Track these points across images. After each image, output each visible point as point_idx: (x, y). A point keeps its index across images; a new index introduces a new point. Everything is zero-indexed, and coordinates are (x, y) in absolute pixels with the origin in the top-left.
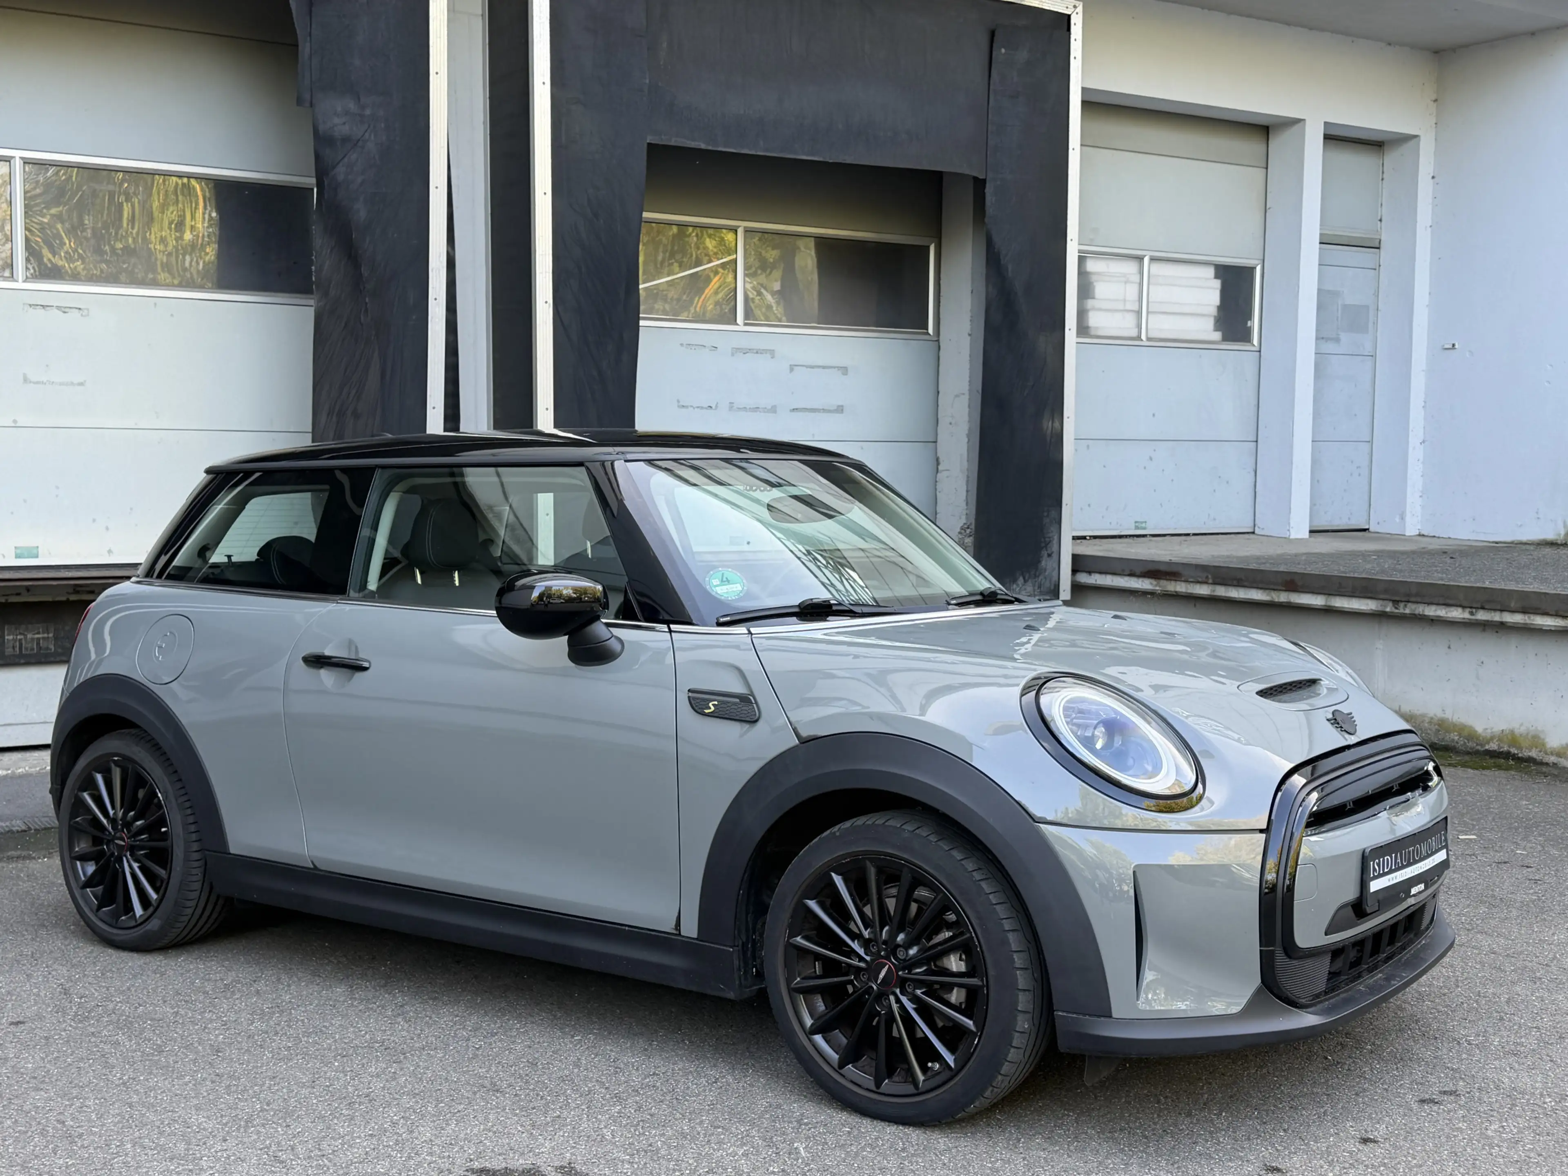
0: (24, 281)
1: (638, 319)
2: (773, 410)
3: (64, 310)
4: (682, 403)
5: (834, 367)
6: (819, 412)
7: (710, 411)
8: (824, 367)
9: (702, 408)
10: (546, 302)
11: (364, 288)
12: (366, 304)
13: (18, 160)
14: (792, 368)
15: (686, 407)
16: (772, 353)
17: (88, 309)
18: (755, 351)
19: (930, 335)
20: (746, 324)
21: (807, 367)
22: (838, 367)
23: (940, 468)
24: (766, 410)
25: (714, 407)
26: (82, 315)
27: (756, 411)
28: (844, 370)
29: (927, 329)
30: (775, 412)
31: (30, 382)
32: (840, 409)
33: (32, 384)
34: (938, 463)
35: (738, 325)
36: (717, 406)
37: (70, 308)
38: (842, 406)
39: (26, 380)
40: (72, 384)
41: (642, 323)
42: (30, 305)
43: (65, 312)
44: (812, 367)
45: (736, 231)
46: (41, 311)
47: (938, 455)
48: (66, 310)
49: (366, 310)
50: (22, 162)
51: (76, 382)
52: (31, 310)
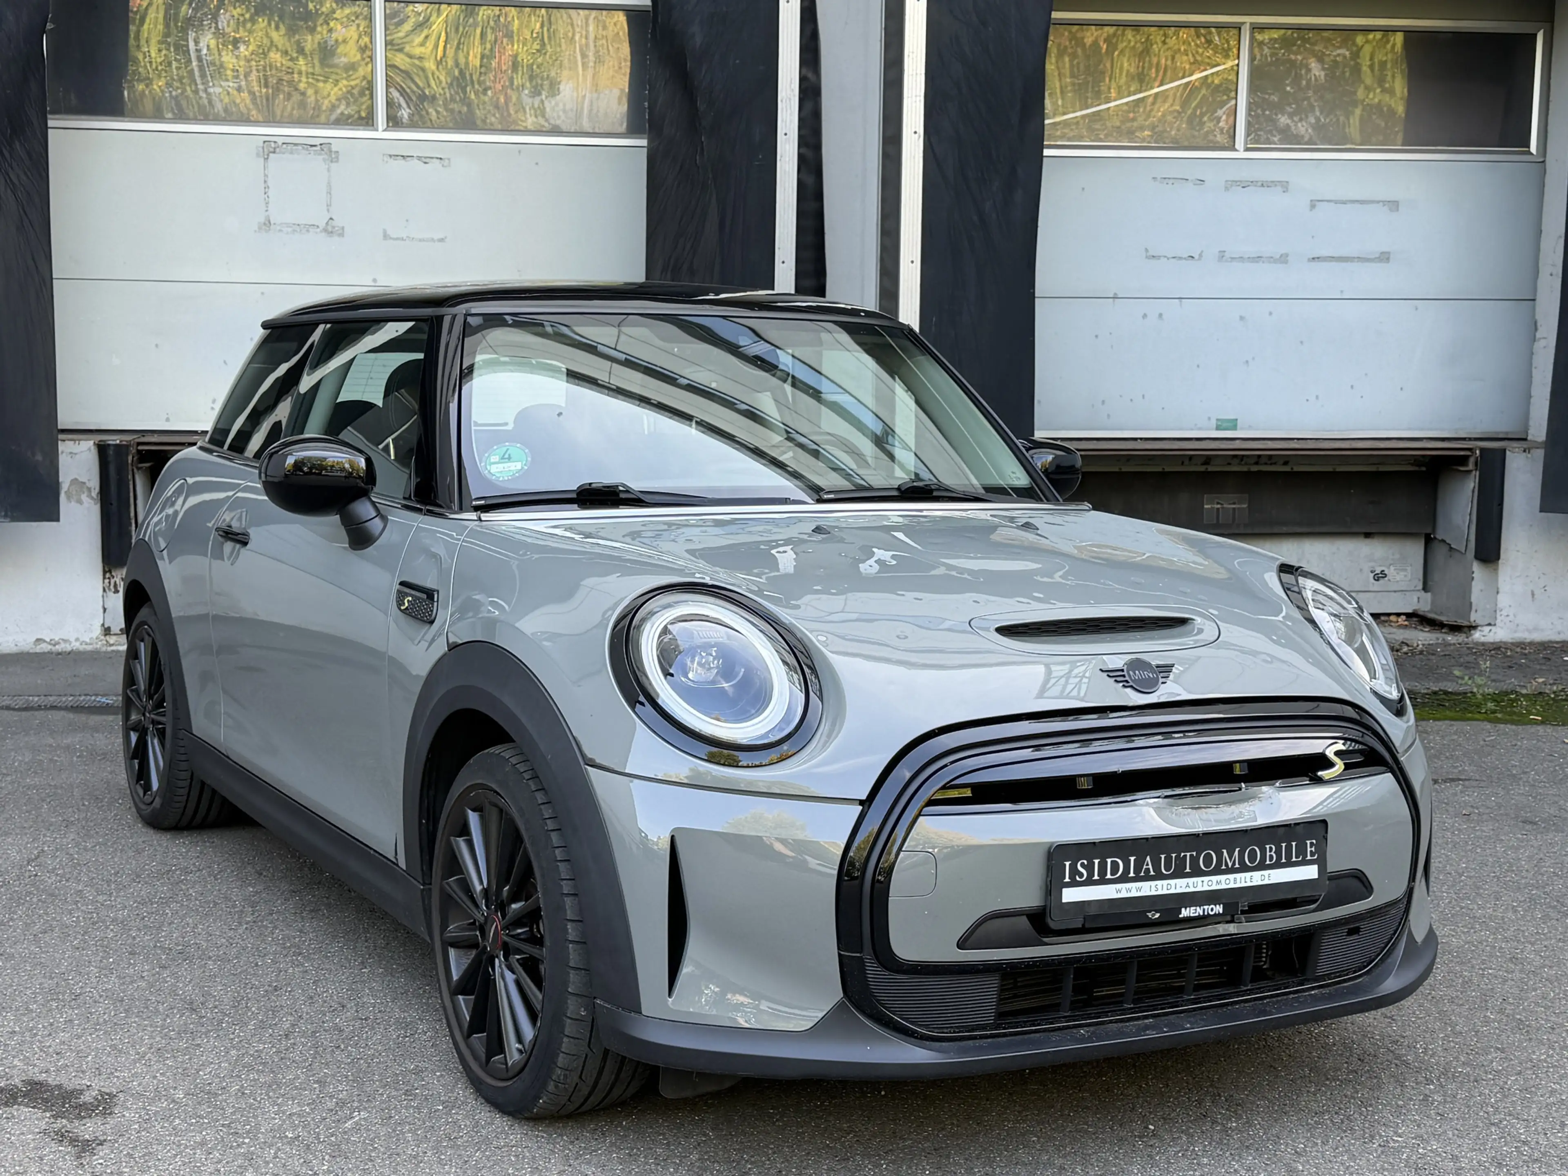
0: (385, 130)
1: (1042, 147)
2: (1283, 259)
3: (425, 160)
4: (1151, 253)
5: (1378, 202)
6: (1352, 261)
7: (1191, 262)
8: (1362, 202)
9: (1180, 258)
10: (915, 133)
11: (700, 124)
12: (702, 142)
14: (1313, 205)
15: (1159, 257)
16: (1285, 186)
17: (449, 159)
18: (1260, 184)
19: (1532, 154)
20: (1247, 150)
21: (1336, 202)
22: (1383, 202)
23: (1538, 335)
24: (1271, 259)
25: (1196, 257)
26: (443, 166)
27: (1257, 262)
28: (1394, 205)
29: (1529, 147)
30: (1286, 262)
31: (391, 238)
32: (1384, 257)
33: (391, 241)
34: (1536, 329)
35: (1236, 150)
36: (1200, 255)
37: (432, 158)
38: (1389, 253)
39: (386, 236)
40: (433, 240)
41: (1046, 152)
42: (390, 156)
43: (425, 163)
44: (1344, 202)
45: (1240, 29)
46: (401, 162)
47: (1537, 317)
48: (427, 160)
49: (702, 149)
51: (436, 238)
52: (391, 161)
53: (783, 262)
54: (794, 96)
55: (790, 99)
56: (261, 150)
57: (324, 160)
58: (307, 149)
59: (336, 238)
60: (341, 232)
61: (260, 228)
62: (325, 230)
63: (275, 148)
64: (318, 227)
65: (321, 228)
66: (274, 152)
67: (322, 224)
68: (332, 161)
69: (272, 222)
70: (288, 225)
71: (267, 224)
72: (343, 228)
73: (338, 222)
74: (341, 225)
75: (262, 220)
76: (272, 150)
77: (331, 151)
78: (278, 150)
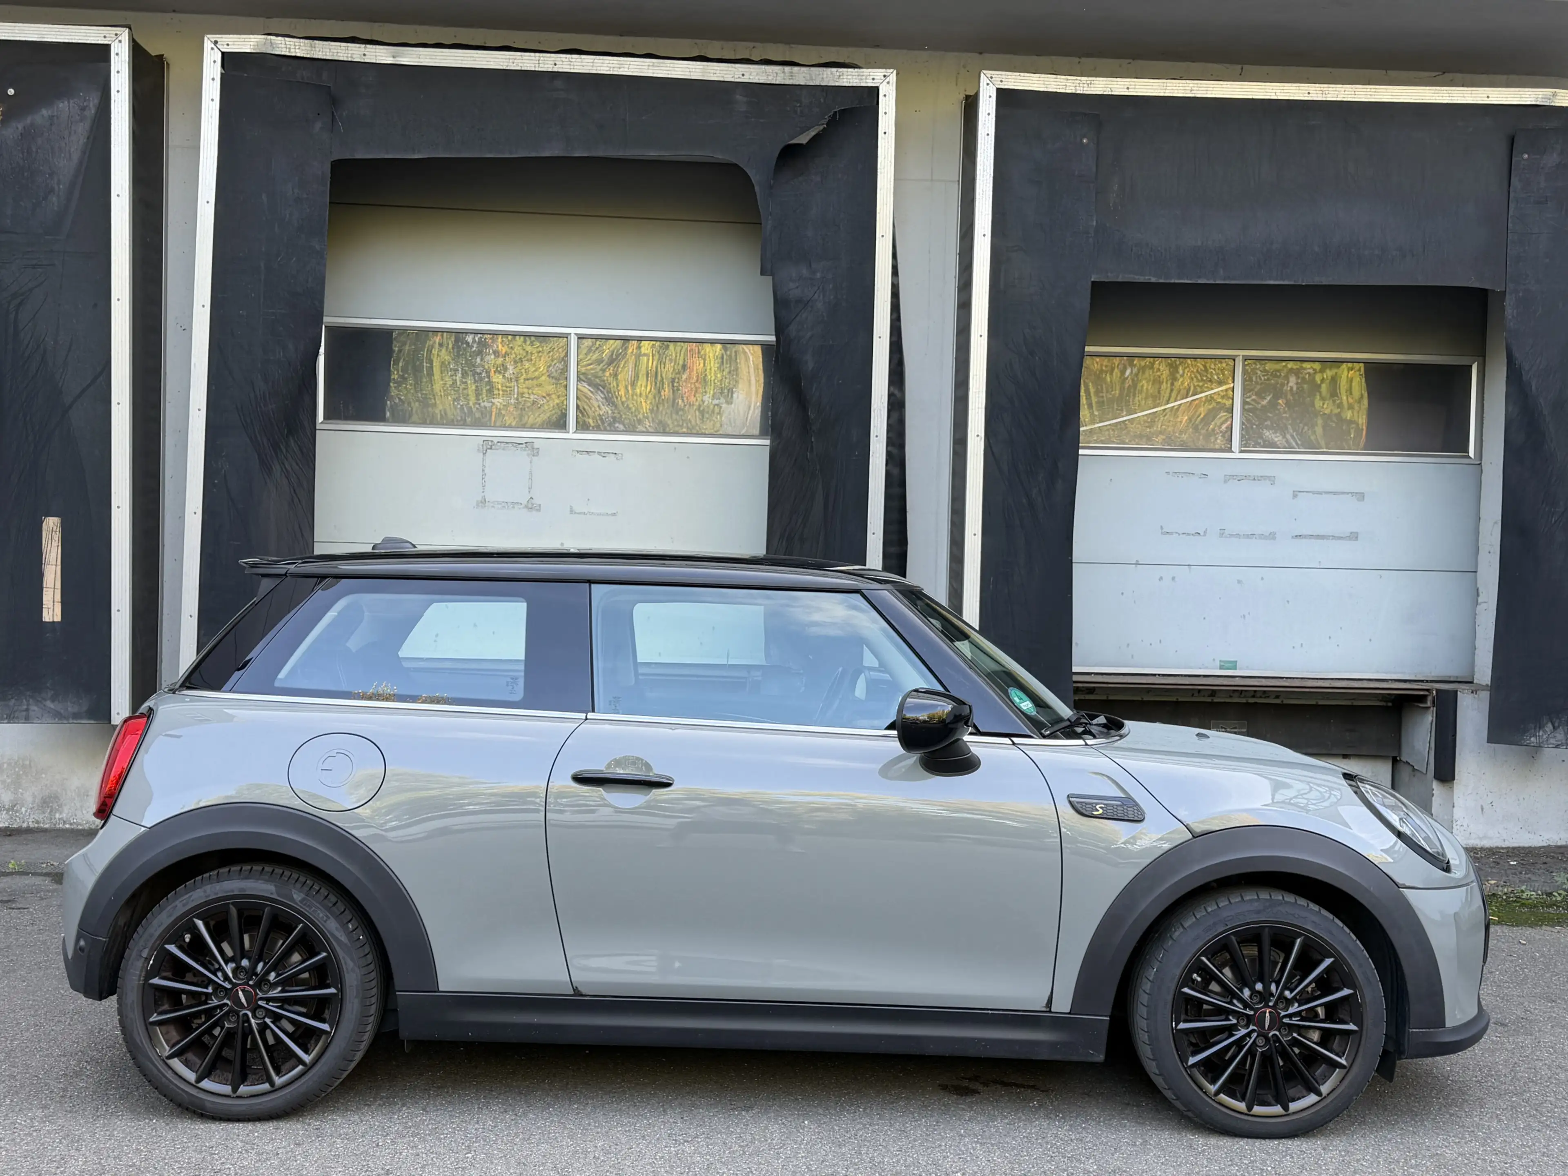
0: (574, 433)
1: (1078, 448)
2: (1272, 536)
3: (603, 455)
4: (1165, 530)
5: (1348, 493)
6: (1327, 539)
7: (1197, 537)
8: (1335, 493)
9: (1188, 534)
10: (978, 436)
11: (811, 429)
12: (812, 442)
13: (573, 335)
14: (1295, 496)
15: (1171, 533)
16: (1272, 480)
17: (622, 454)
18: (1252, 478)
19: (1470, 458)
20: (1241, 452)
21: (1314, 493)
22: (1351, 493)
23: (1480, 600)
24: (1262, 536)
25: (1202, 534)
26: (617, 459)
27: (1251, 538)
28: (1361, 496)
29: (1468, 453)
30: (1274, 538)
31: (575, 513)
32: (1354, 536)
33: (576, 515)
34: (1478, 595)
35: (1233, 452)
36: (1205, 532)
37: (609, 453)
38: (1357, 533)
39: (572, 511)
40: (607, 514)
41: (1081, 452)
42: (578, 452)
43: (604, 457)
44: (1320, 493)
45: (1234, 360)
46: (585, 456)
47: (1478, 586)
48: (605, 455)
49: (812, 447)
50: (576, 338)
51: (610, 513)
52: (578, 455)
53: (874, 534)
54: (884, 407)
55: (881, 410)
56: (481, 447)
57: (528, 455)
58: (515, 447)
59: (534, 512)
60: (538, 508)
61: (478, 505)
62: (526, 507)
63: (491, 446)
64: (521, 504)
65: (523, 505)
66: (491, 449)
67: (524, 502)
68: (534, 456)
69: (487, 500)
70: (499, 503)
71: (483, 502)
72: (540, 505)
73: (536, 501)
74: (538, 503)
75: (480, 498)
76: (489, 447)
77: (533, 448)
78: (493, 447)
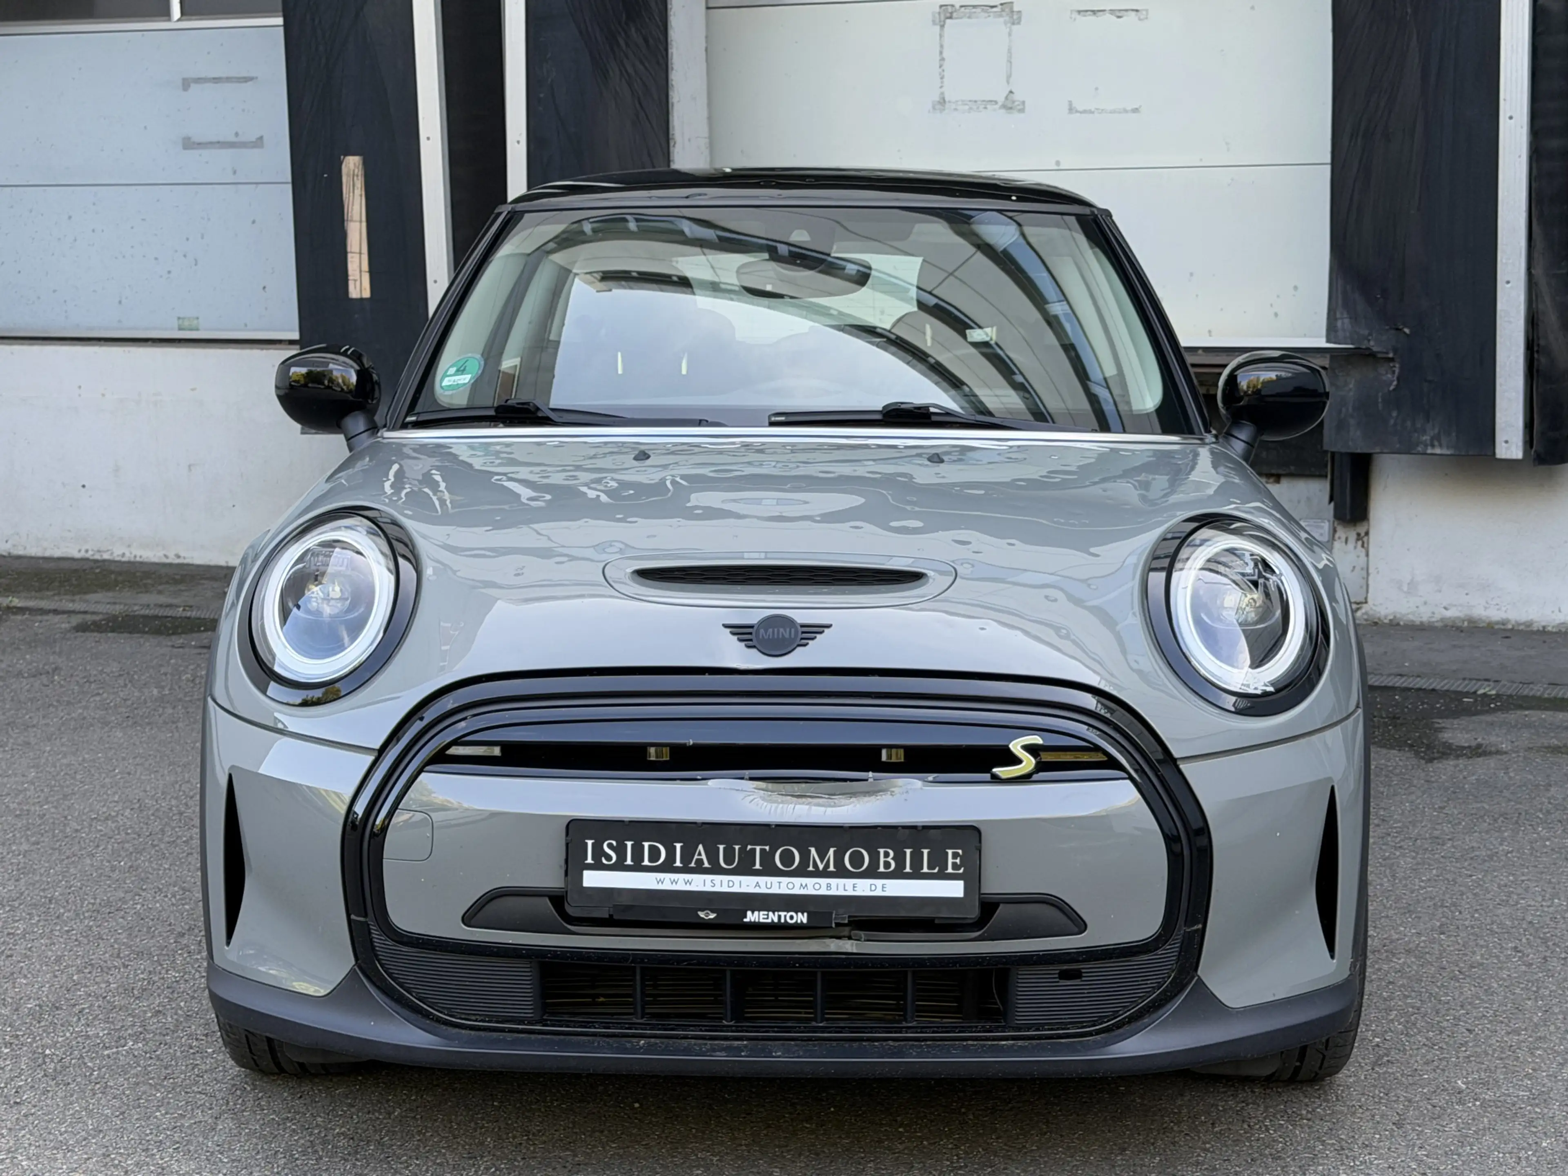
3: (1118, 13)
17: (1147, 10)
26: (1140, 19)
31: (1077, 111)
33: (1078, 114)
37: (1126, 10)
39: (1071, 109)
40: (1126, 111)
42: (1079, 12)
43: (1119, 17)
46: (1091, 18)
48: (1121, 14)
51: (1129, 108)
52: (1078, 17)
53: (1511, 118)
56: (937, 15)
57: (1005, 23)
58: (986, 12)
59: (1016, 116)
60: (1021, 107)
61: (934, 108)
62: (1004, 106)
63: (951, 13)
64: (996, 102)
65: (1000, 104)
66: (951, 18)
67: (1001, 99)
68: (1013, 24)
69: (947, 99)
70: (964, 103)
71: (943, 102)
72: (1023, 103)
73: (1018, 96)
74: (1021, 100)
75: (937, 99)
76: (948, 15)
77: (1012, 12)
78: (955, 15)
